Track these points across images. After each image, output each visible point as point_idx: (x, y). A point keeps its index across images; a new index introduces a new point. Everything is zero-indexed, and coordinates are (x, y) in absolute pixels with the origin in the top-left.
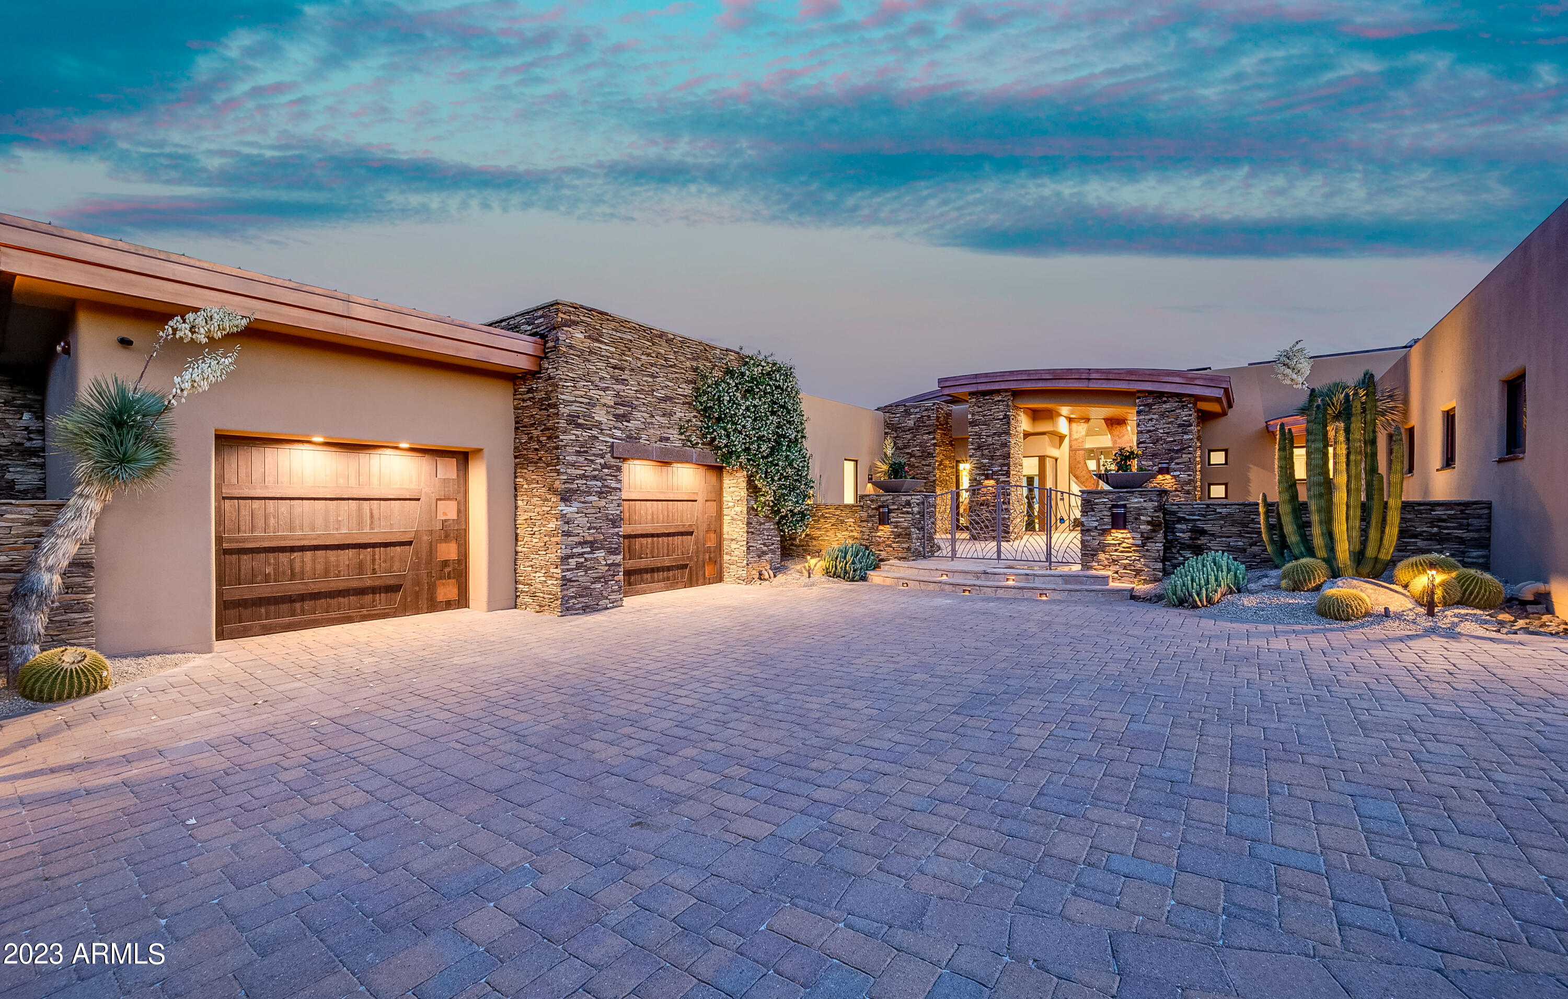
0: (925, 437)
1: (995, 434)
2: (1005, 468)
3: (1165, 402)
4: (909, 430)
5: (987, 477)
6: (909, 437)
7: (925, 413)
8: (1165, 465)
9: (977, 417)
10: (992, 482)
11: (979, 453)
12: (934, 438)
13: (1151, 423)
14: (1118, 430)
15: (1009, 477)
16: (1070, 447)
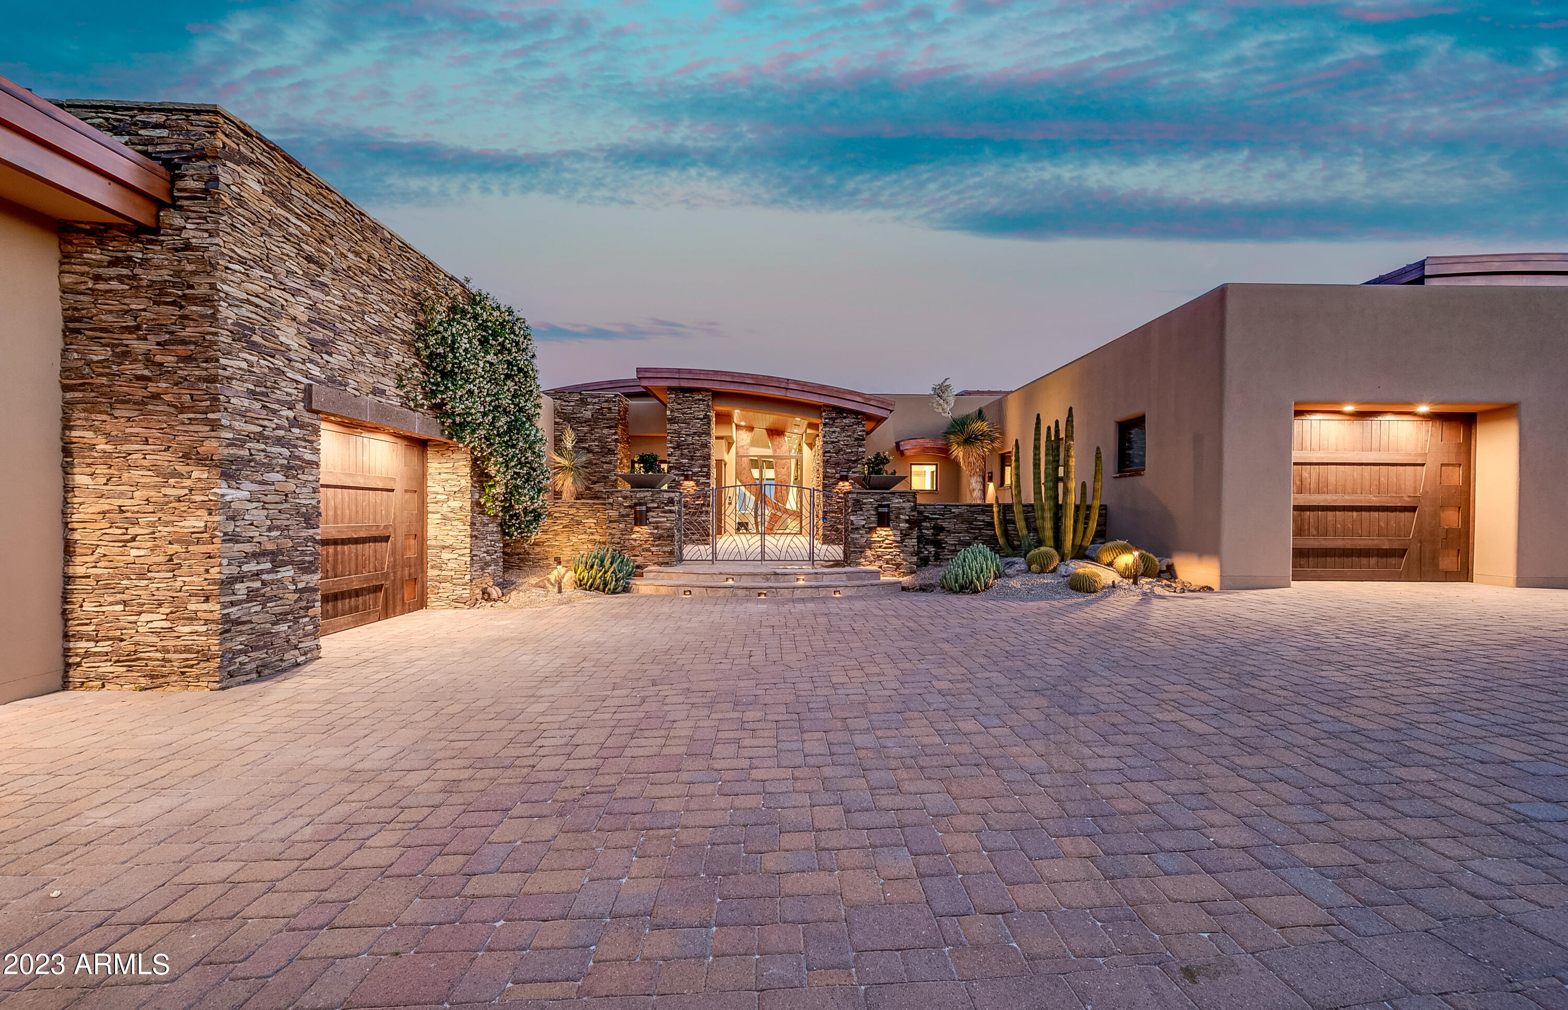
0: (605, 431)
1: (695, 433)
2: (705, 470)
3: (845, 418)
4: (585, 422)
5: (687, 478)
6: (586, 429)
7: (605, 405)
8: (845, 473)
9: (676, 414)
10: (692, 483)
11: (678, 453)
12: (615, 433)
13: (834, 435)
14: (777, 439)
15: (709, 479)
16: (737, 453)
